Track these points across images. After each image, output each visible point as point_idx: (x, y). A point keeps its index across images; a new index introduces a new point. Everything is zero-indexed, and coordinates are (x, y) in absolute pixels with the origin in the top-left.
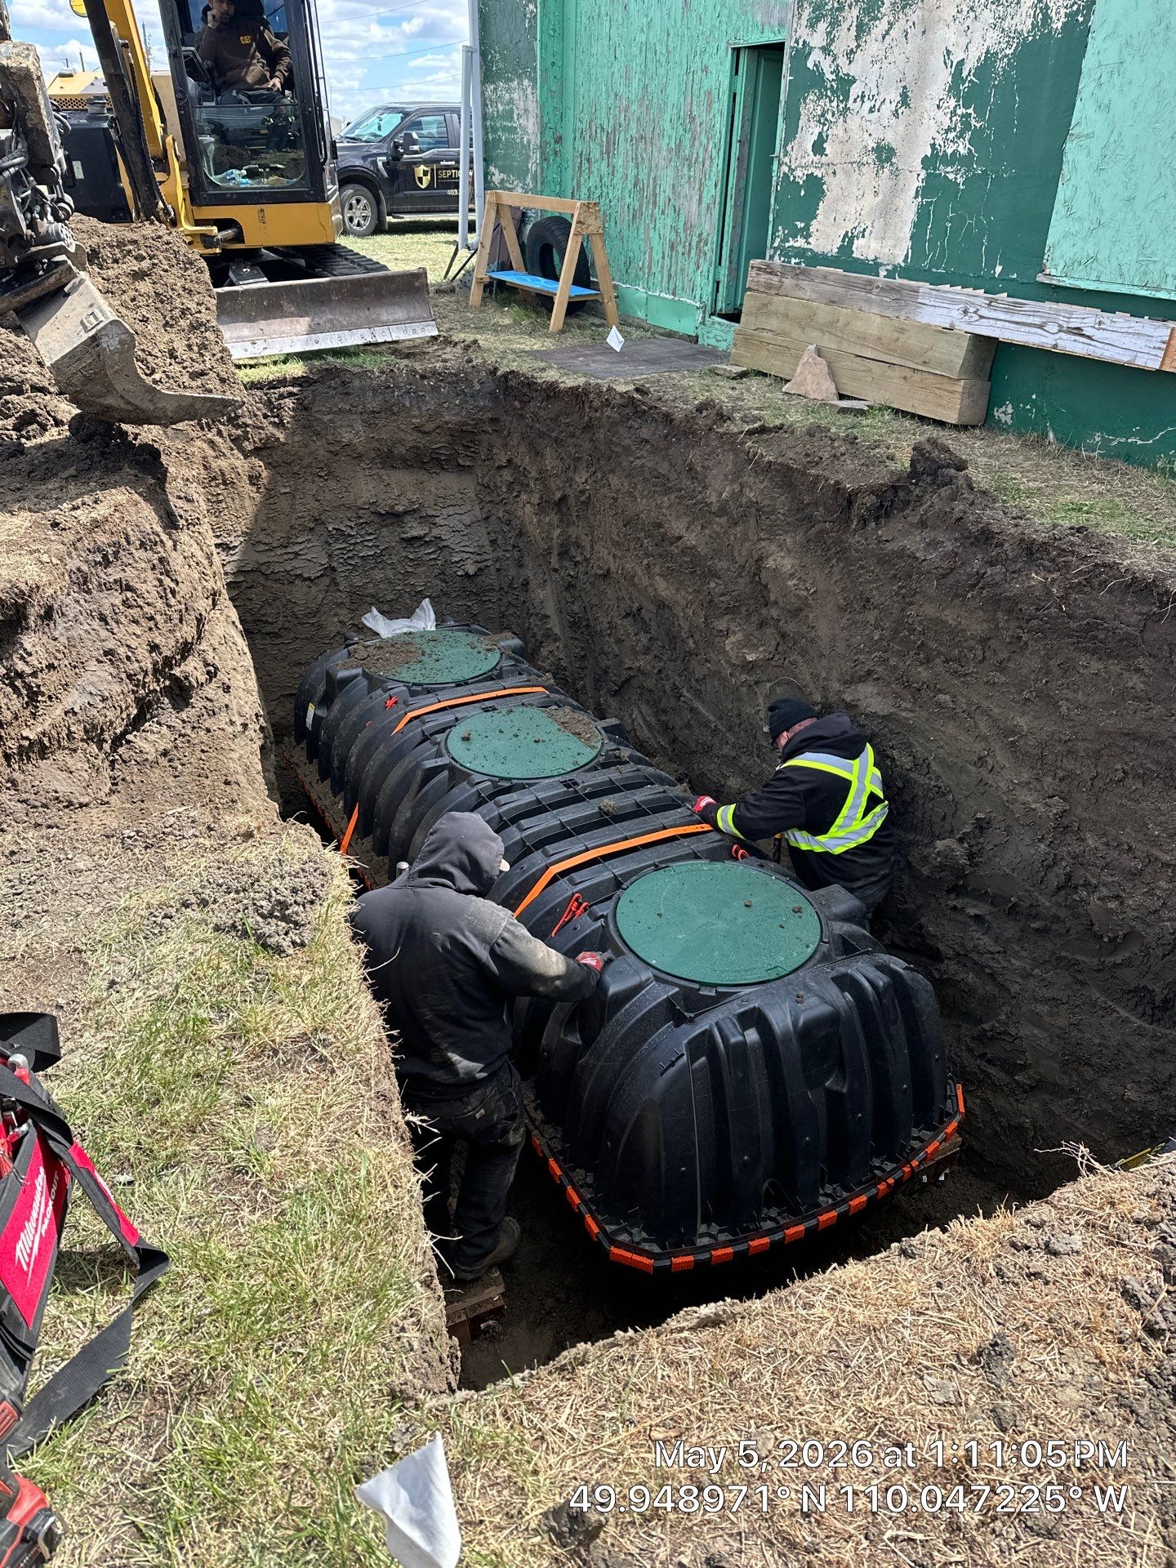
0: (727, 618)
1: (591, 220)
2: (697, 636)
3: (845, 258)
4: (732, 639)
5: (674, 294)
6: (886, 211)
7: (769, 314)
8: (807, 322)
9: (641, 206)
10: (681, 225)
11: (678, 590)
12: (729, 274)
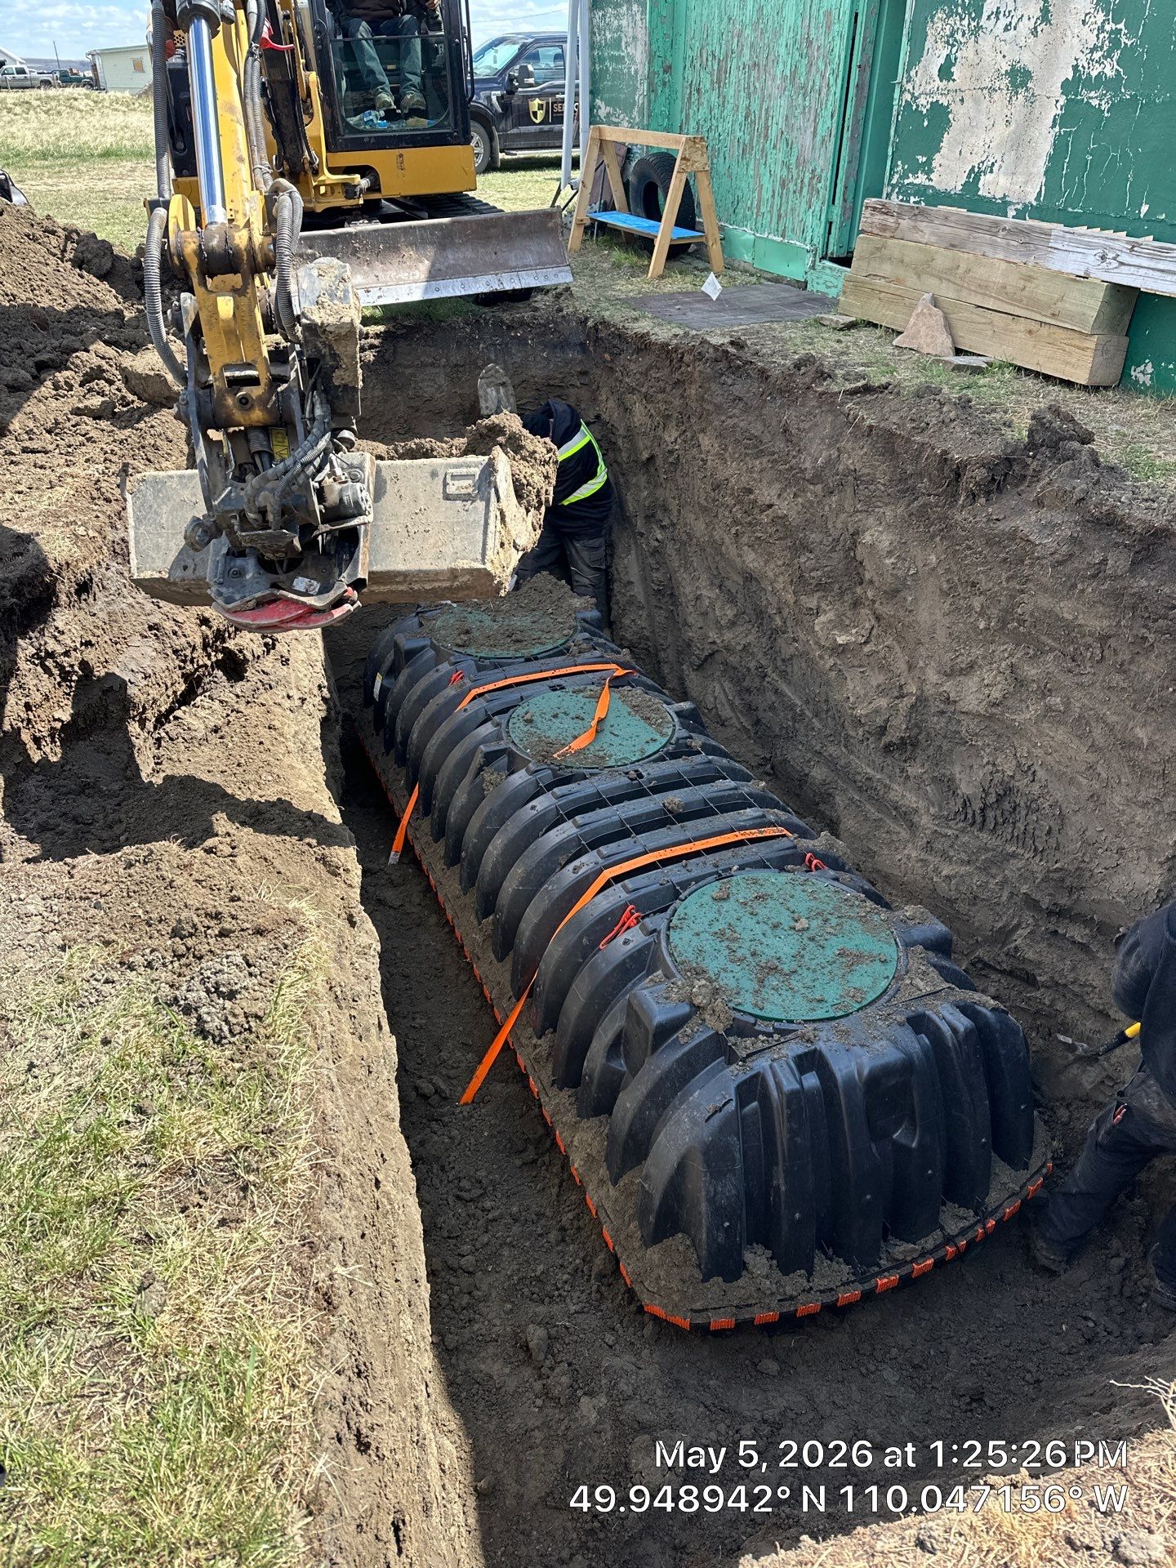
0: (819, 594)
1: (697, 157)
2: (785, 612)
3: (970, 197)
4: (822, 618)
5: (783, 236)
6: (1019, 143)
7: (882, 259)
8: (924, 268)
9: (751, 140)
10: (793, 160)
11: (767, 562)
12: (844, 214)
